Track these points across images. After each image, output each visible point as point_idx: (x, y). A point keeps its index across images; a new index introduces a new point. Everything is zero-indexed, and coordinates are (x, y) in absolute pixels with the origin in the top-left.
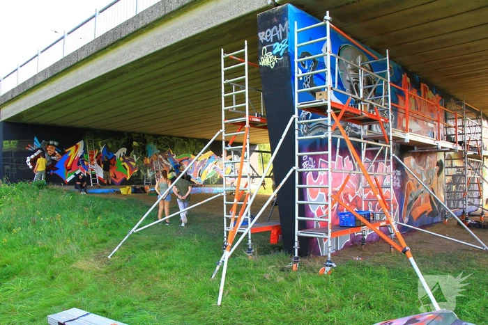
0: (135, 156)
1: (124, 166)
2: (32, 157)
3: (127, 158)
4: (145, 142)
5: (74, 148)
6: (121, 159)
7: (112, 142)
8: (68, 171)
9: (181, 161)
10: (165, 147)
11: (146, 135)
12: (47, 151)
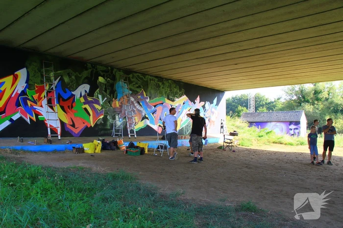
0: (100, 97)
1: (85, 109)
3: (90, 99)
4: (114, 78)
5: (10, 78)
6: (82, 100)
7: (69, 75)
9: (155, 106)
10: (138, 87)
11: (115, 70)
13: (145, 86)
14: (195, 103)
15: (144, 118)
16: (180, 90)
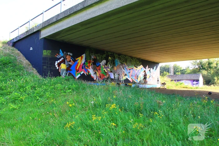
0: (109, 65)
1: (104, 70)
2: (59, 61)
3: (106, 66)
4: (114, 58)
5: (81, 57)
6: (103, 67)
7: (99, 56)
8: (77, 71)
9: (130, 70)
10: (123, 61)
11: (115, 54)
12: (66, 59)
13: (126, 61)
14: (146, 69)
15: (126, 75)
16: (140, 62)
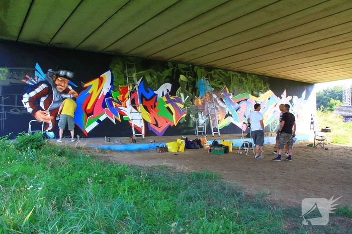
0: (182, 95)
1: (168, 108)
2: (32, 94)
3: (172, 98)
4: (195, 76)
5: (97, 81)
6: (165, 99)
7: (151, 75)
8: (88, 115)
9: (239, 103)
10: (220, 84)
11: (196, 67)
12: (55, 86)
13: (228, 82)
14: (281, 98)
15: (228, 115)
16: (265, 84)
